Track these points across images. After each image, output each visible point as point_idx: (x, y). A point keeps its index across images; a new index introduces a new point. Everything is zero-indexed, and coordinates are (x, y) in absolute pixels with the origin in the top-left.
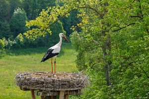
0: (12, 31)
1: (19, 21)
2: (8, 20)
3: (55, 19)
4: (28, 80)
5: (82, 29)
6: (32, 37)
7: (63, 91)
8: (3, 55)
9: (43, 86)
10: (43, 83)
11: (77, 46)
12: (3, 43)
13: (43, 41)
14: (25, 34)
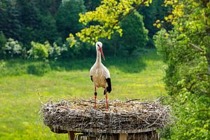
0: (59, 30)
1: (71, 13)
2: (53, 13)
3: (128, 10)
4: (63, 114)
5: (173, 26)
6: (91, 40)
7: (124, 134)
8: (45, 70)
9: (89, 125)
10: (88, 120)
11: (166, 54)
12: (46, 51)
13: (111, 46)
14: (78, 34)
